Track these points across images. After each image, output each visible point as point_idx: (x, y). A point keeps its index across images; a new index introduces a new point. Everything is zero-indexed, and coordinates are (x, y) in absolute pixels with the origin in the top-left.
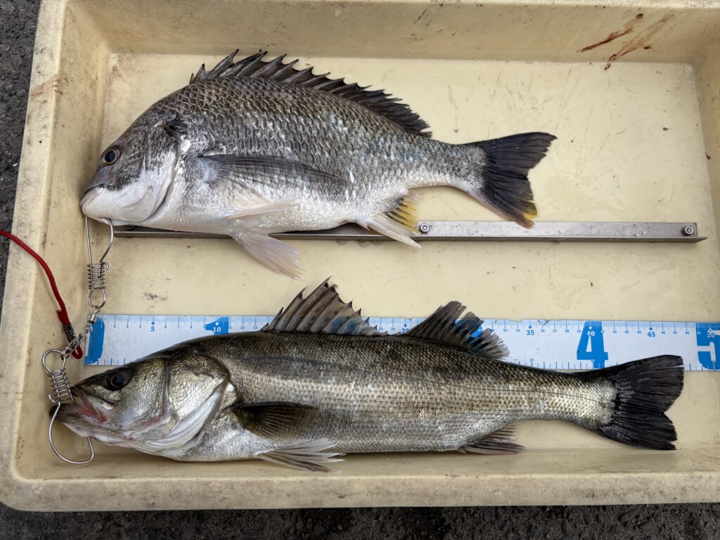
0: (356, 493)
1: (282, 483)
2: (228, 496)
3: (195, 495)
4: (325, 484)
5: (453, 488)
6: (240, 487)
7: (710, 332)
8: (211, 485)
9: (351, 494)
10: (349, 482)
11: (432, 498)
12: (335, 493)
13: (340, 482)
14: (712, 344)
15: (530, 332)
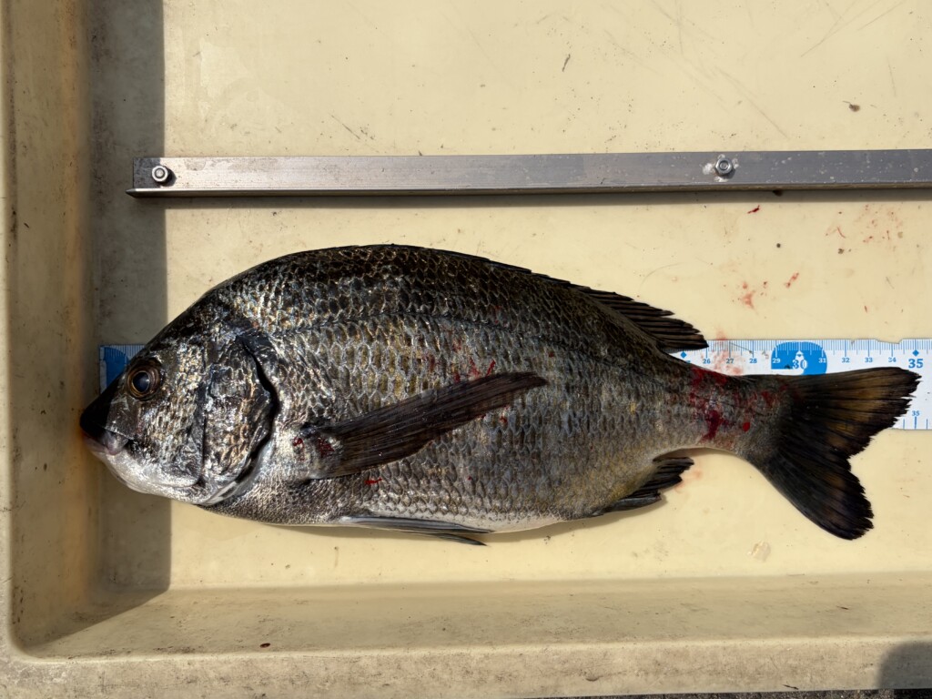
0: (620, 673)
1: (487, 657)
2: (393, 680)
3: (335, 681)
4: (563, 659)
5: (791, 662)
6: (413, 666)
8: (361, 663)
9: (610, 675)
10: (605, 655)
11: (753, 680)
12: (581, 672)
13: (590, 654)
15: (915, 363)
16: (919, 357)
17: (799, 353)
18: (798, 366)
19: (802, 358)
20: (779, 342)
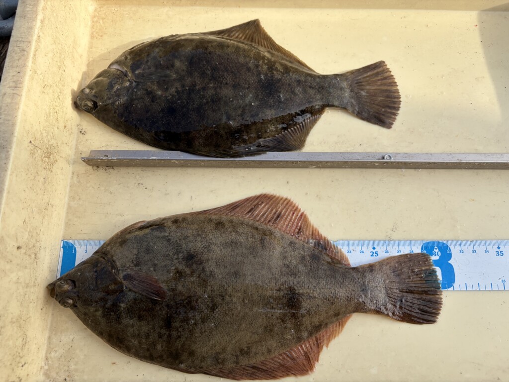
15: (499, 253)
16: (501, 250)
17: (436, 247)
18: (436, 255)
19: (437, 250)
20: (425, 242)
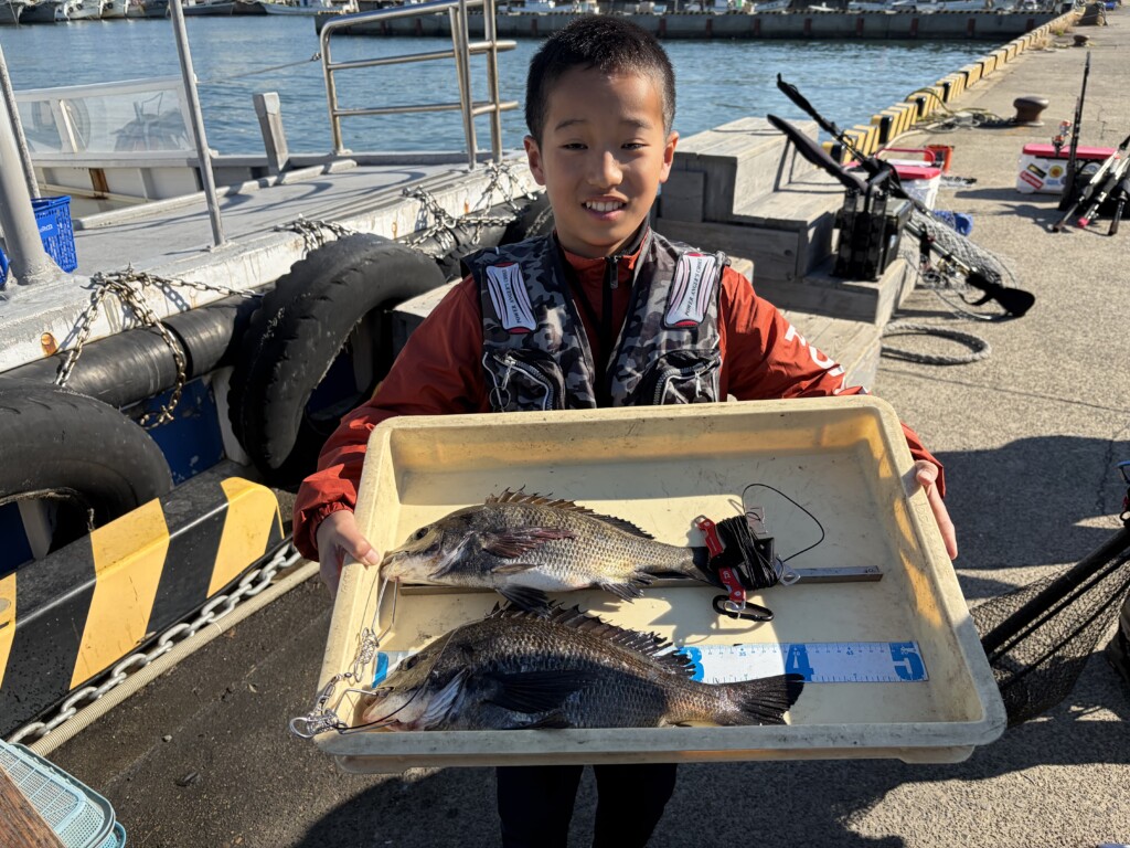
7: (903, 649)
14: (907, 660)
17: (689, 652)
